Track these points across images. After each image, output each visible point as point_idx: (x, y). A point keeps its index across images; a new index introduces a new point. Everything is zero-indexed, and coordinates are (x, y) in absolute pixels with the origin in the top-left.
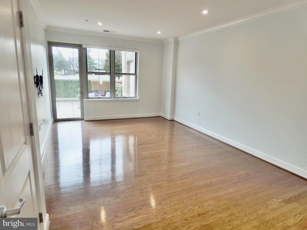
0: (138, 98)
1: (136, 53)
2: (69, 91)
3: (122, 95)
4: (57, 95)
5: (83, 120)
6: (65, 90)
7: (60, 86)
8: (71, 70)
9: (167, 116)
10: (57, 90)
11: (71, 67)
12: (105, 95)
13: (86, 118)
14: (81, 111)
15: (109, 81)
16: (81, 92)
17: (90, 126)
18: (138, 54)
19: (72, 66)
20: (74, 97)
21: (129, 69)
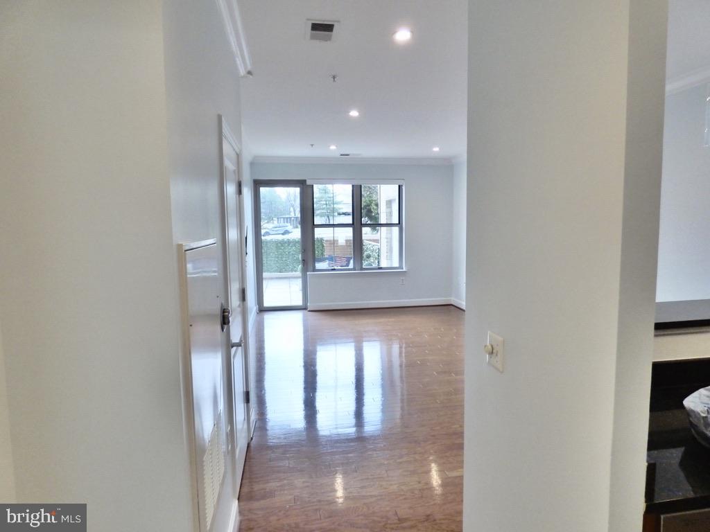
0: (404, 270)
1: (399, 186)
2: (284, 259)
3: (379, 265)
4: (265, 268)
5: (305, 309)
6: (278, 257)
7: (270, 251)
8: (290, 218)
9: (461, 302)
10: (264, 259)
11: (290, 212)
12: (348, 265)
13: (310, 306)
14: (303, 293)
15: (352, 239)
16: (303, 260)
17: (316, 319)
18: (404, 188)
19: (292, 209)
20: (292, 271)
21: (390, 214)
